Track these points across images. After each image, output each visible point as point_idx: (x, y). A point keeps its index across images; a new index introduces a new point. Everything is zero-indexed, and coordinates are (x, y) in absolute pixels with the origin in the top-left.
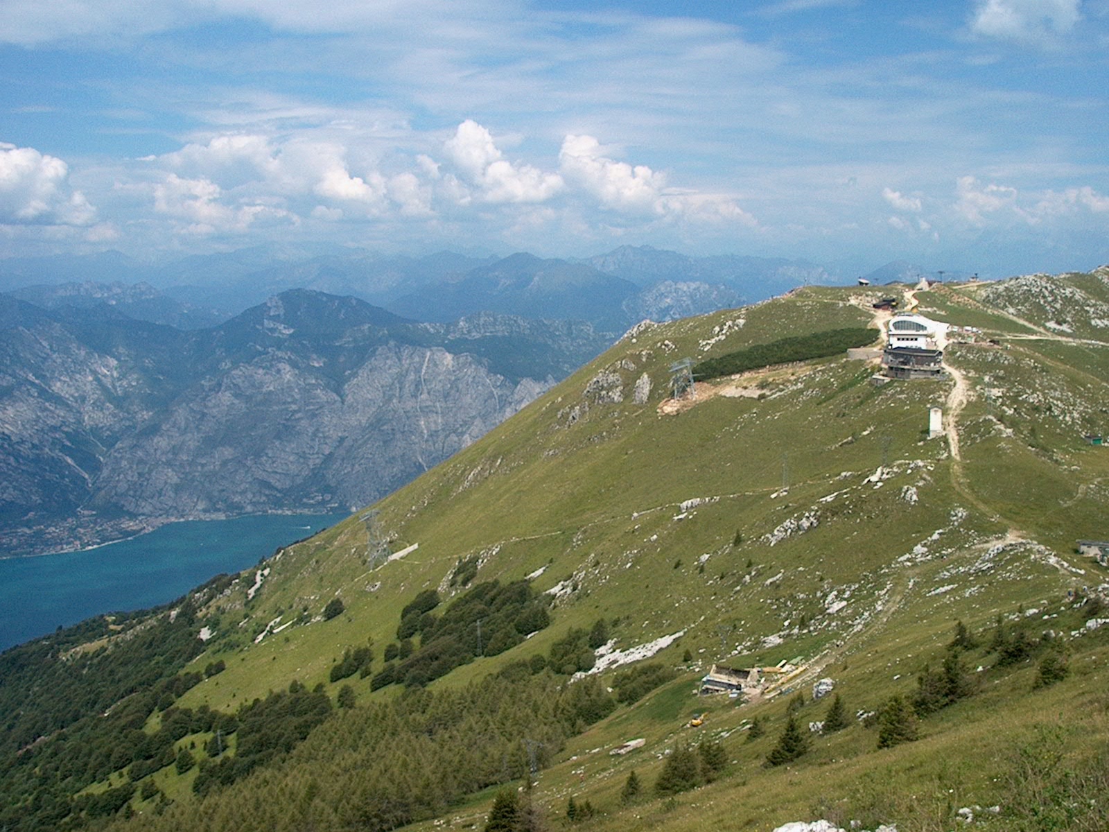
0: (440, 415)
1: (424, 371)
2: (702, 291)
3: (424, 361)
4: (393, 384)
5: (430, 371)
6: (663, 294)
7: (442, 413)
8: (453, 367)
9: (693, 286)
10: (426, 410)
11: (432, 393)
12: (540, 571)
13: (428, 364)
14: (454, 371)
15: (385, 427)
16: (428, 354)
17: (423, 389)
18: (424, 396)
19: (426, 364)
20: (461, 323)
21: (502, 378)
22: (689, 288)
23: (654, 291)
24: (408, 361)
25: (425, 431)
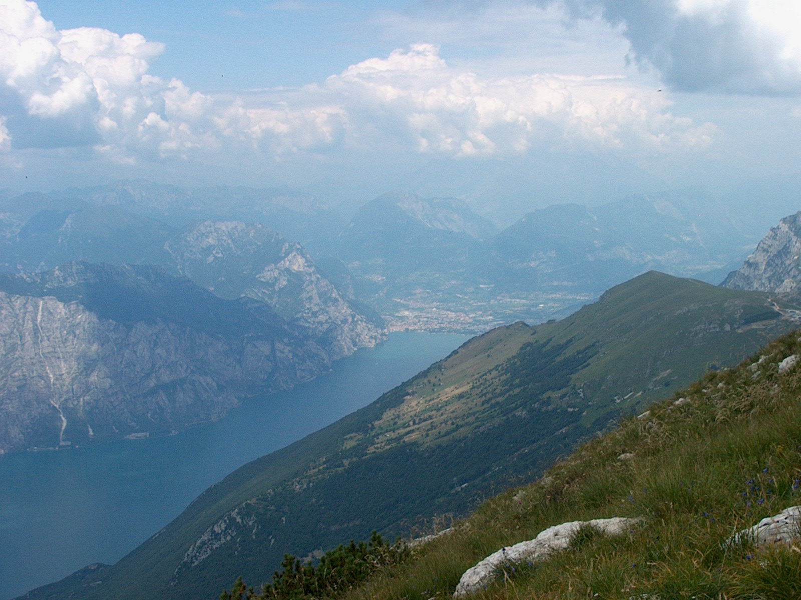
0: (62, 360)
1: (39, 320)
2: (239, 230)
3: (38, 310)
4: (12, 332)
5: (46, 319)
6: (203, 234)
7: (64, 358)
8: (66, 314)
9: (231, 225)
10: (49, 355)
11: (51, 339)
13: (43, 312)
14: (67, 318)
15: (16, 374)
16: (41, 303)
17: (42, 337)
18: (46, 343)
19: (40, 313)
21: (114, 323)
22: (227, 227)
23: (195, 232)
24: (22, 311)
25: (51, 376)
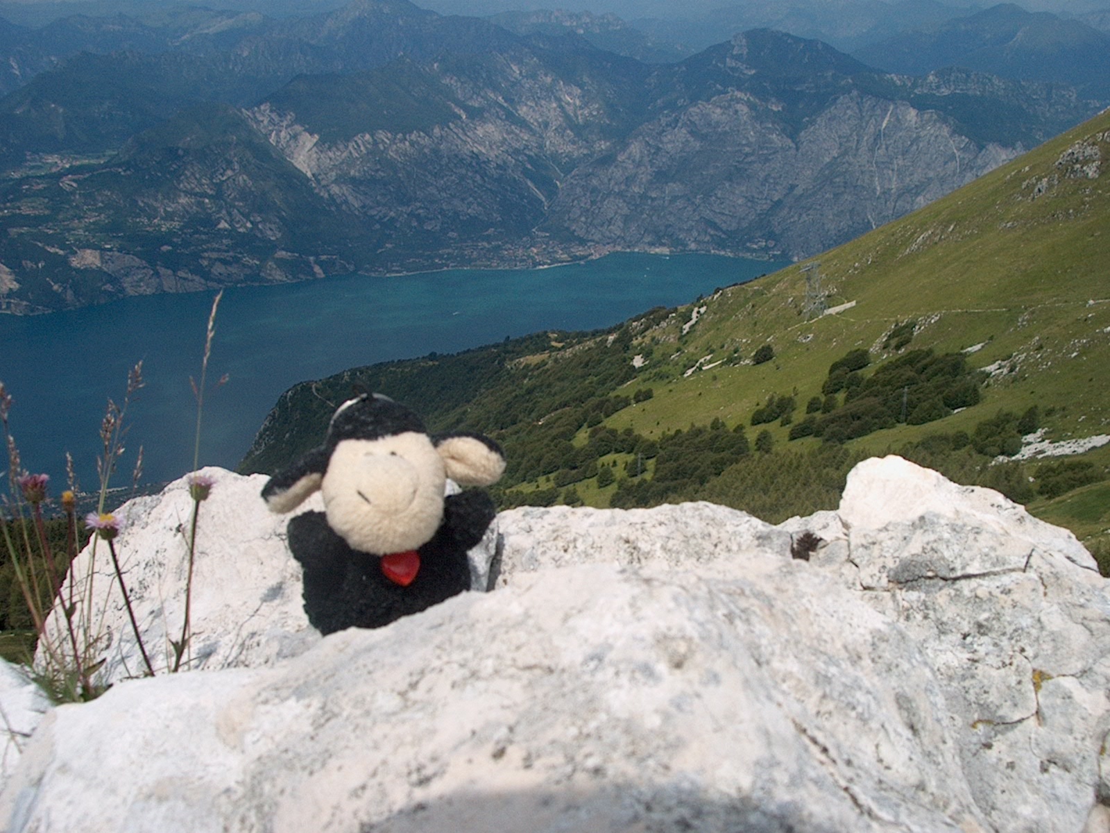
0: (896, 173)
1: (884, 125)
3: (886, 114)
4: (851, 135)
5: (891, 126)
7: (898, 171)
8: (916, 123)
10: (881, 166)
11: (890, 148)
12: (979, 347)
13: (890, 118)
14: (916, 128)
15: (837, 180)
17: (881, 144)
18: (882, 151)
19: (887, 119)
20: (931, 78)
21: (967, 140)
24: (869, 113)
25: (878, 188)
